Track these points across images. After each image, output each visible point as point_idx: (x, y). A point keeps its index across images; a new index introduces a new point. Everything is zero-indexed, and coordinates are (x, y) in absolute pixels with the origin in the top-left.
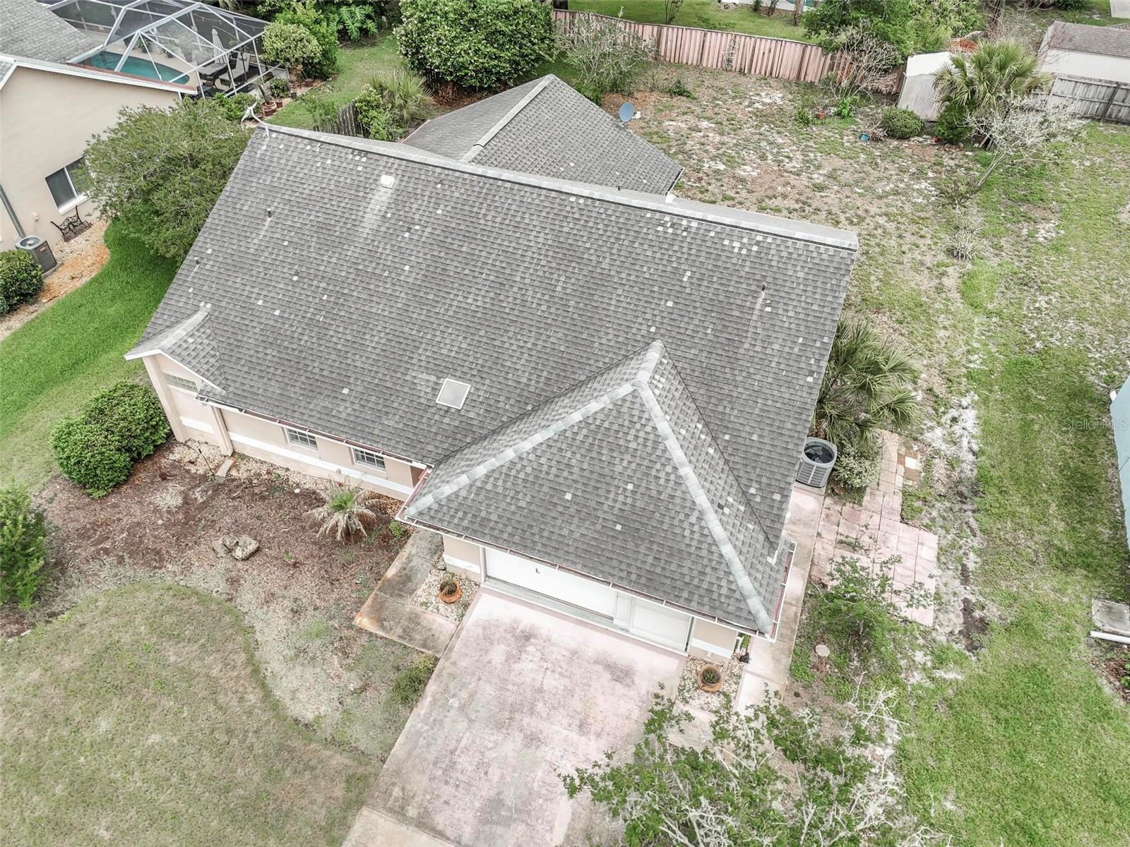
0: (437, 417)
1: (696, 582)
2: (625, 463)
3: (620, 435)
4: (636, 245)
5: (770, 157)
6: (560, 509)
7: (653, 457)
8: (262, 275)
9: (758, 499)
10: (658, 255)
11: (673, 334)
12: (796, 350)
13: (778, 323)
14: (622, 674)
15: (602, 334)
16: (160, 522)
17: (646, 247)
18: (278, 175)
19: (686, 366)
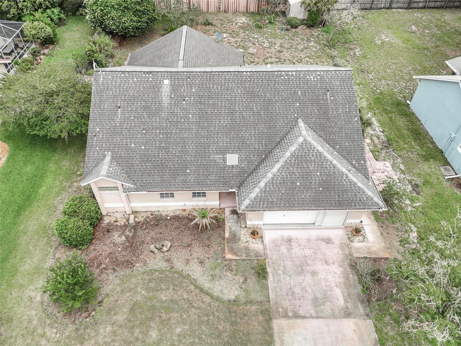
0: (230, 170)
1: (355, 199)
2: (313, 166)
3: (307, 156)
4: (276, 86)
5: (256, 43)
6: (298, 189)
7: (322, 161)
8: (128, 134)
9: (357, 165)
10: (286, 88)
11: (304, 115)
12: (347, 110)
13: (338, 102)
14: (328, 241)
15: (278, 122)
16: (120, 249)
17: (280, 85)
18: (114, 90)
19: (313, 125)
